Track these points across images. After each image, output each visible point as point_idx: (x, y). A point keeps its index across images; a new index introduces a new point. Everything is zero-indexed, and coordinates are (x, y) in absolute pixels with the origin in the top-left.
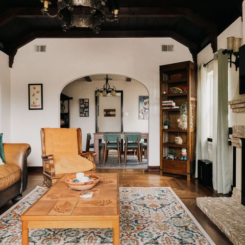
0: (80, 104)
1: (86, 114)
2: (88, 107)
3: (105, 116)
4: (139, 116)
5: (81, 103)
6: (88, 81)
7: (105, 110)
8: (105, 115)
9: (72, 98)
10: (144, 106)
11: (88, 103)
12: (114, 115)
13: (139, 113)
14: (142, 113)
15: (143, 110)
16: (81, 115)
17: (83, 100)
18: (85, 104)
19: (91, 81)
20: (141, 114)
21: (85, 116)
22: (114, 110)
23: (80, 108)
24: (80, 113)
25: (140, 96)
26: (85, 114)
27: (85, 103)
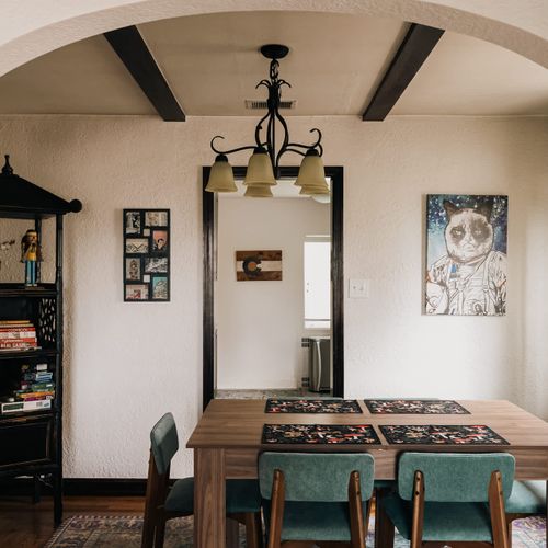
0: (127, 236)
1: (158, 287)
2: (165, 253)
3: (241, 277)
4: (426, 301)
5: (131, 230)
6: (166, 119)
7: (240, 256)
8: (238, 273)
9: (76, 206)
10: (452, 247)
11: (167, 229)
12: (277, 276)
13: (426, 279)
14: (442, 284)
15: (448, 270)
16: (131, 290)
17: (142, 214)
18: (150, 238)
19: (182, 119)
20: (433, 289)
21: (150, 298)
22: (276, 256)
23: (126, 256)
24: (127, 282)
25: (429, 197)
26: (150, 286)
27: (153, 229)
